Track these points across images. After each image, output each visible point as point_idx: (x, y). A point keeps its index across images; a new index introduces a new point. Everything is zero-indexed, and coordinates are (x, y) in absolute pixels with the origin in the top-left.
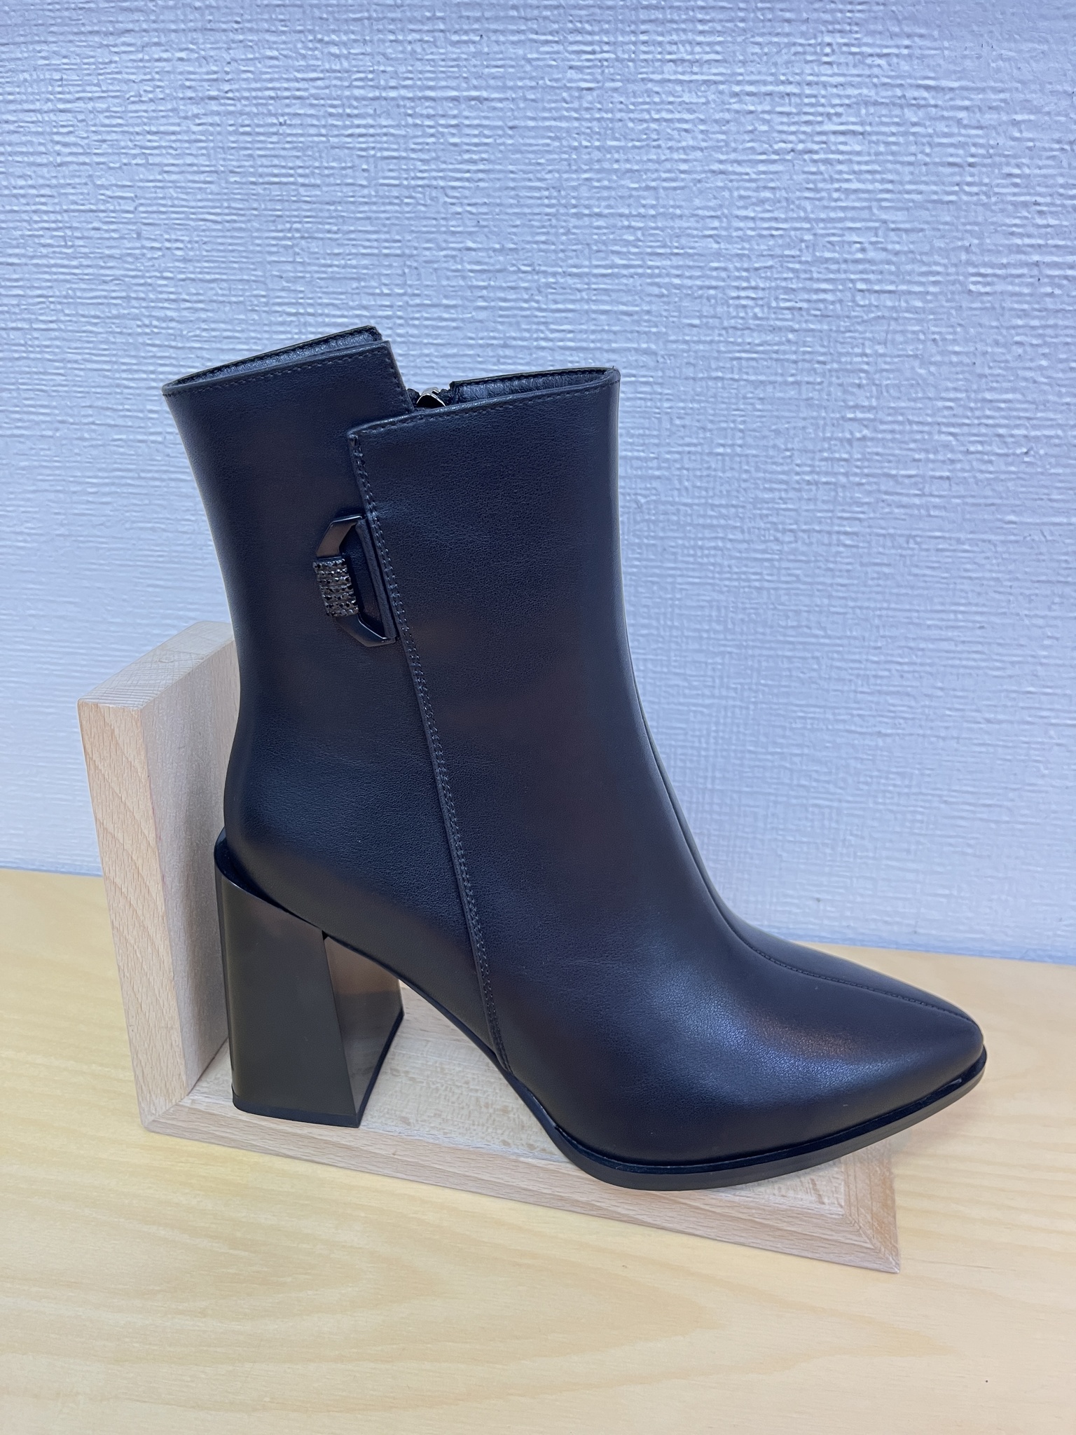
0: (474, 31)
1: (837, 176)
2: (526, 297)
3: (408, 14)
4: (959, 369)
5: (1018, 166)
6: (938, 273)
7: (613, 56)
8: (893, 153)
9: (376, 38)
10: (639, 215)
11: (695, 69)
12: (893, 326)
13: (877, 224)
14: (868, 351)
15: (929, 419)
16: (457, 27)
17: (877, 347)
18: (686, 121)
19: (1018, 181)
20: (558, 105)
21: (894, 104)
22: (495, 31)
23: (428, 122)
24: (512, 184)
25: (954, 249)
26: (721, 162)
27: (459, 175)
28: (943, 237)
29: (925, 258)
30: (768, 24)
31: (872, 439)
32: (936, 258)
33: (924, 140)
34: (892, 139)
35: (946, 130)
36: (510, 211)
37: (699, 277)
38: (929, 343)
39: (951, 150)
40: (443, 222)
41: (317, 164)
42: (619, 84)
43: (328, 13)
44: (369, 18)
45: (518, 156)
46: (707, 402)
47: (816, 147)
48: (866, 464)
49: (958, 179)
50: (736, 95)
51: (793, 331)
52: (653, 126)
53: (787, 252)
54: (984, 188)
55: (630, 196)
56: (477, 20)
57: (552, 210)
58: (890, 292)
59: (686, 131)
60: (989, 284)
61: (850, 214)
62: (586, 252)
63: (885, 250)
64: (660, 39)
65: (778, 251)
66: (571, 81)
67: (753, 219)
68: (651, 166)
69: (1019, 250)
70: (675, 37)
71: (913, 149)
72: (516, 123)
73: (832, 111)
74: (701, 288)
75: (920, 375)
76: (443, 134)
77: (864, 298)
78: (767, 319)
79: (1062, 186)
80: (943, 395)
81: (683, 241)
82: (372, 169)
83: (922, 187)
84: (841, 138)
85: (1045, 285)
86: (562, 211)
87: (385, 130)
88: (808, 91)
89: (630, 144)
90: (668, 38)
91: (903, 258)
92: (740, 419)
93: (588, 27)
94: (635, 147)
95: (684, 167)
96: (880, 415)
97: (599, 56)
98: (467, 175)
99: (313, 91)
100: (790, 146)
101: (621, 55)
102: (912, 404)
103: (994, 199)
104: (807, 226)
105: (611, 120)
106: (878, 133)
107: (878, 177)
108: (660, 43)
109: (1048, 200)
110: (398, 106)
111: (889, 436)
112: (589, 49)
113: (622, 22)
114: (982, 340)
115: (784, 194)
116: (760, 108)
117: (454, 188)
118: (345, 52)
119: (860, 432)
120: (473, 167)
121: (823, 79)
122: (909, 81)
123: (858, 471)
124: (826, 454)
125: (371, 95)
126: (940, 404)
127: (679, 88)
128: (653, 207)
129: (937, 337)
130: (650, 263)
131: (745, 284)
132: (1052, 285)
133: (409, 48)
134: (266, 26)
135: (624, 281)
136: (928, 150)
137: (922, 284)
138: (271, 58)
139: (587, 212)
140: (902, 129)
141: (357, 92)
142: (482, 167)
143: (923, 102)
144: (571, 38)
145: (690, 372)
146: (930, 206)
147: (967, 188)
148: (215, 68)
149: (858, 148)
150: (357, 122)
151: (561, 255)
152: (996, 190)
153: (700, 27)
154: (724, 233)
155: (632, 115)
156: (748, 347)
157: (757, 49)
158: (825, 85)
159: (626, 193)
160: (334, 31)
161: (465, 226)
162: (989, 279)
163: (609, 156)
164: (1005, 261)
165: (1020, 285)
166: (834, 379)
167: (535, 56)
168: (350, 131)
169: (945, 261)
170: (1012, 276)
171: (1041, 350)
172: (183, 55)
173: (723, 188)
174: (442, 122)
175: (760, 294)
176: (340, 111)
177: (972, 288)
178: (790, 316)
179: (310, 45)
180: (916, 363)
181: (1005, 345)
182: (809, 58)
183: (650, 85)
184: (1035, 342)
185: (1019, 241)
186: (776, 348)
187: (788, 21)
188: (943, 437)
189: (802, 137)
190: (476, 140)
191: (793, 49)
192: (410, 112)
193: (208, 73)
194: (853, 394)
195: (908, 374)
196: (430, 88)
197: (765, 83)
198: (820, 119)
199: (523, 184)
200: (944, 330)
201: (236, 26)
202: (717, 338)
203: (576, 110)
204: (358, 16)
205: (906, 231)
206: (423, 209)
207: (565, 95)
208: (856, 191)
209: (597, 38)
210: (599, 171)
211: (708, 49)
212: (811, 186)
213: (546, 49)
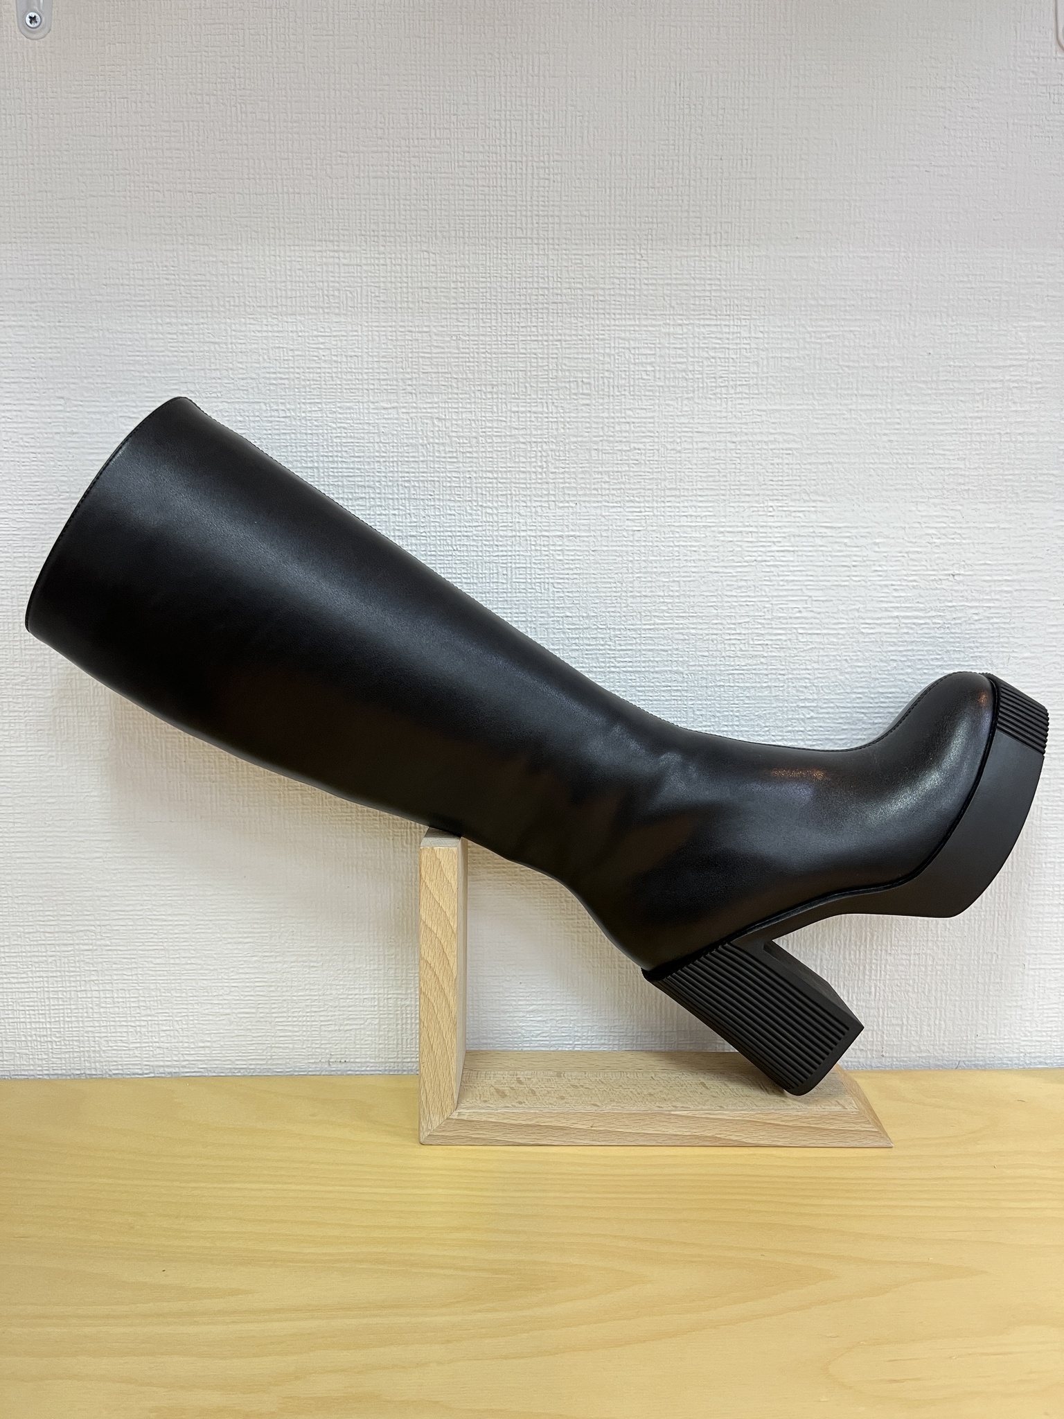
0: (572, 501)
1: (780, 573)
2: (602, 643)
3: (534, 492)
4: (862, 676)
5: (880, 566)
6: (844, 623)
7: (652, 514)
8: (811, 561)
9: (514, 505)
10: (669, 596)
11: (699, 520)
12: (822, 653)
13: (806, 598)
14: (809, 667)
15: (849, 705)
16: (562, 499)
17: (813, 665)
18: (695, 546)
19: (880, 573)
20: (620, 539)
21: (809, 536)
22: (584, 501)
23: (543, 548)
24: (594, 581)
25: (850, 610)
26: (715, 567)
27: (561, 576)
28: (843, 604)
29: (835, 616)
30: (737, 497)
31: (816, 718)
32: (843, 616)
33: (828, 554)
34: (810, 554)
35: (839, 548)
36: (592, 595)
37: (706, 629)
38: (844, 662)
39: (843, 559)
40: (551, 602)
41: (475, 572)
42: (655, 528)
43: (486, 491)
44: (510, 494)
45: (598, 565)
46: (715, 700)
47: (768, 559)
48: (815, 733)
49: (848, 573)
50: (722, 532)
51: (764, 657)
52: (677, 549)
53: (756, 614)
54: (863, 578)
55: (664, 586)
56: (574, 495)
57: (619, 594)
58: (817, 634)
59: (695, 551)
60: (872, 628)
61: (790, 593)
62: (639, 616)
63: (812, 611)
64: (678, 505)
65: (751, 613)
66: (628, 526)
67: (736, 596)
68: (675, 569)
69: (886, 610)
70: (686, 504)
71: (822, 558)
72: (596, 548)
73: (775, 540)
74: (708, 635)
75: (841, 680)
76: (553, 555)
77: (803, 638)
78: (748, 651)
79: (905, 575)
80: (855, 690)
81: (696, 609)
82: (509, 573)
83: (828, 578)
84: (782, 554)
85: (902, 628)
86: (624, 594)
87: (518, 553)
88: (761, 530)
89: (663, 559)
90: (682, 505)
91: (823, 615)
92: (735, 709)
93: (637, 499)
94: (665, 560)
95: (694, 570)
96: (820, 704)
97: (644, 514)
98: (567, 576)
99: (475, 533)
100: (753, 558)
101: (656, 513)
102: (838, 697)
103: (869, 583)
104: (767, 599)
105: (652, 546)
106: (801, 551)
107: (804, 573)
108: (678, 507)
109: (899, 583)
110: (526, 540)
111: (827, 716)
112: (638, 510)
113: (656, 496)
114: (873, 659)
115: (752, 583)
116: (735, 539)
117: (558, 583)
118: (495, 512)
119: (809, 714)
120: (571, 572)
121: (770, 524)
122: (816, 524)
123: (810, 737)
124: (790, 728)
125: (510, 535)
126: (854, 696)
127: (689, 529)
128: (677, 591)
129: (848, 658)
130: (677, 622)
131: (734, 632)
132: (907, 627)
133: (534, 510)
134: (448, 497)
135: (661, 632)
136: (830, 559)
137: (835, 629)
138: (451, 515)
139: (639, 595)
140: (815, 548)
141: (501, 533)
142: (575, 571)
143: (824, 535)
144: (628, 504)
145: (704, 683)
146: (834, 588)
147: (854, 578)
148: (415, 520)
149: (792, 559)
150: (500, 549)
151: (623, 618)
152: (870, 579)
153: (700, 499)
154: (719, 604)
155: (663, 544)
156: (738, 667)
157: (732, 510)
158: (770, 527)
159: (662, 584)
160: (489, 501)
161: (566, 604)
162: (872, 626)
163: (650, 565)
164: (879, 616)
165: (890, 628)
166: (790, 684)
167: (607, 514)
168: (496, 554)
169: (846, 617)
170: (885, 624)
171: (906, 664)
172: (396, 512)
173: (717, 581)
174: (552, 548)
175: (743, 637)
176: (491, 543)
177: (863, 631)
178: (761, 649)
179: (475, 508)
180: (837, 673)
181: (885, 662)
182: (760, 513)
183: (673, 528)
184: (903, 659)
185: (885, 605)
186: (754, 667)
187: (748, 495)
188: (858, 715)
189: (760, 553)
190: (573, 558)
191: (752, 509)
192: (533, 543)
193: (410, 522)
194: (802, 692)
195: (834, 680)
196: (545, 531)
197: (737, 526)
198: (769, 544)
199: (599, 580)
200: (851, 654)
201: (430, 497)
202: (719, 663)
203: (631, 541)
204: (504, 493)
205: (823, 601)
206: (540, 595)
207: (625, 533)
208: (793, 581)
209: (642, 505)
210: (645, 573)
211: (705, 510)
212: (767, 578)
213: (614, 510)
